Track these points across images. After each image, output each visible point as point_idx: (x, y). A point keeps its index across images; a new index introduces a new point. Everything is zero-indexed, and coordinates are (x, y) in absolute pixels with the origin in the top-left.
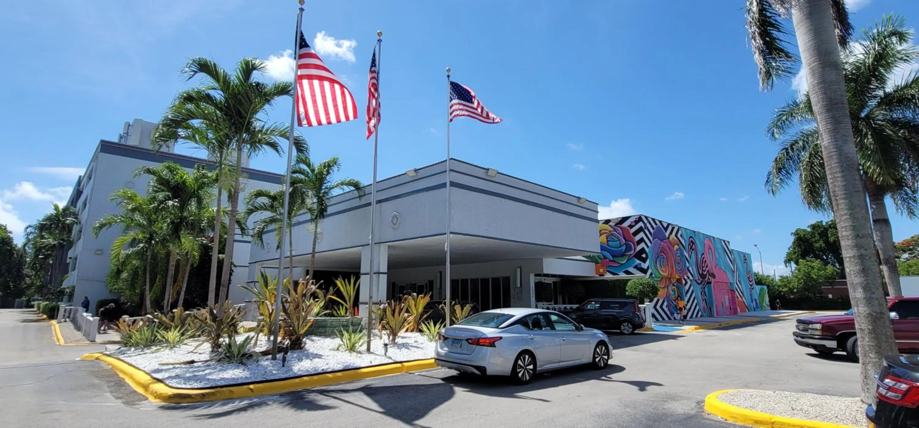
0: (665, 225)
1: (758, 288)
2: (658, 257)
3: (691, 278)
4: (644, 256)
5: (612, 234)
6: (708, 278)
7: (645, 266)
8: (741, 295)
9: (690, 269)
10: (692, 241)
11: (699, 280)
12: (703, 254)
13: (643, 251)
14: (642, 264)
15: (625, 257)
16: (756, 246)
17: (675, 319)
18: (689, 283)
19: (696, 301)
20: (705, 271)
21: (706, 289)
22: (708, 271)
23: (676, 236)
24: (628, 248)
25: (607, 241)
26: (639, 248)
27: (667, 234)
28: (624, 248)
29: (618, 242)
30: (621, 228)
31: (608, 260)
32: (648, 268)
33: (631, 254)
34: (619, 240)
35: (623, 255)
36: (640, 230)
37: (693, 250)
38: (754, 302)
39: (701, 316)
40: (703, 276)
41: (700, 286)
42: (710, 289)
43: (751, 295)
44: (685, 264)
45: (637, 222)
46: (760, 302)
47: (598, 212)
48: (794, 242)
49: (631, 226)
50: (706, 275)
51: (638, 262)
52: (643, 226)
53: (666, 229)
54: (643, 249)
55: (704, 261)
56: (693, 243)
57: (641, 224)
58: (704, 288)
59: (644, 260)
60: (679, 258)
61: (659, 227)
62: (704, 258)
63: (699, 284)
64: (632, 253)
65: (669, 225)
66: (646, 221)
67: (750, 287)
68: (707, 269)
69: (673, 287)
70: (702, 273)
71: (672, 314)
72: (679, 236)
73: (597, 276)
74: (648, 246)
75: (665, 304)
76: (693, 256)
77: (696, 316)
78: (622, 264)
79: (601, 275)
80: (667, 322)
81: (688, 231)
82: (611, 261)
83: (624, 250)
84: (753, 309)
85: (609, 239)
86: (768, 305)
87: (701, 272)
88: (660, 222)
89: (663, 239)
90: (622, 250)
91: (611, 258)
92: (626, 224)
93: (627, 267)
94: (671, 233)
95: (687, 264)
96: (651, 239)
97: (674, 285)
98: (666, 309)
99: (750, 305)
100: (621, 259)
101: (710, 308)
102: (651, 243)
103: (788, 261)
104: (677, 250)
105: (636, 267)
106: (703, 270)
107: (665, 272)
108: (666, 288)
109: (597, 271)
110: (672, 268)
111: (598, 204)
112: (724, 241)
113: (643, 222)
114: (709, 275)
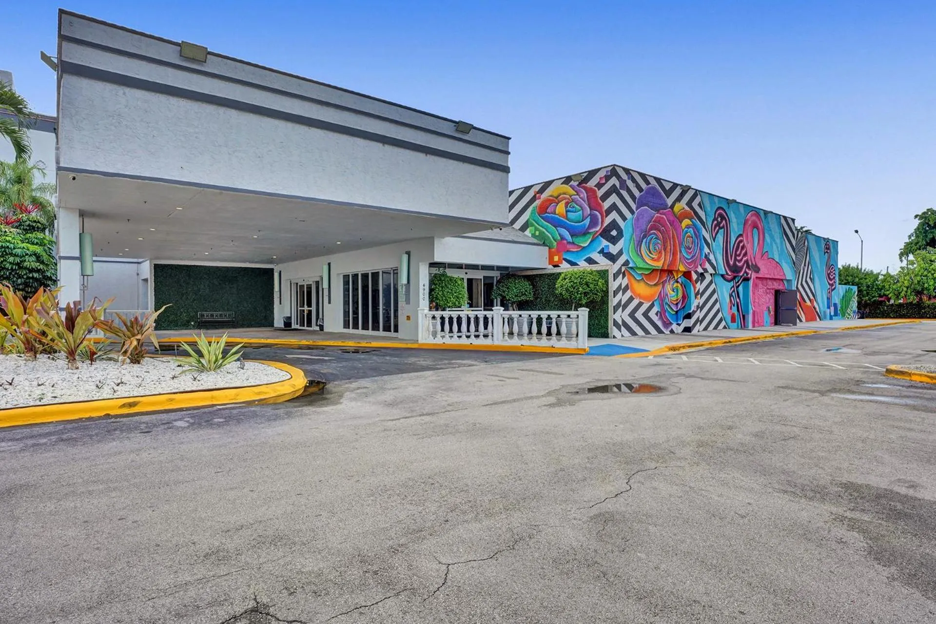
0: (668, 186)
1: (841, 289)
2: (645, 236)
3: (711, 271)
4: (614, 233)
5: (573, 201)
6: (745, 272)
7: (614, 249)
8: (812, 297)
9: (711, 257)
10: (720, 215)
11: (727, 274)
12: (741, 235)
13: (614, 225)
14: (611, 245)
15: (589, 235)
16: (857, 232)
17: (672, 332)
18: (708, 278)
19: (717, 306)
20: (740, 261)
21: (741, 289)
22: (747, 262)
23: (689, 203)
24: (594, 222)
25: (567, 211)
26: (608, 220)
27: (670, 201)
28: (587, 222)
29: (581, 212)
30: (585, 188)
31: (565, 242)
32: (620, 253)
33: (597, 232)
34: (582, 209)
35: (585, 233)
36: (613, 190)
37: (720, 228)
38: (832, 308)
39: (725, 327)
40: (735, 270)
41: (732, 284)
42: (746, 289)
43: (828, 299)
44: (701, 250)
45: (607, 178)
46: (842, 307)
47: (509, 153)
48: (918, 229)
49: (599, 186)
50: (742, 267)
51: (604, 243)
52: (618, 185)
53: (668, 193)
54: (614, 221)
55: (740, 246)
56: (723, 218)
57: (614, 181)
58: (738, 287)
59: (614, 240)
60: (690, 240)
61: (654, 188)
62: (741, 241)
63: (729, 281)
64: (598, 229)
65: (675, 186)
66: (624, 176)
67: (829, 287)
68: (744, 259)
69: (675, 285)
70: (735, 263)
71: (667, 324)
72: (695, 205)
73: (551, 267)
74: (624, 218)
75: (656, 309)
76: (720, 237)
77: (716, 328)
78: (584, 248)
79: (555, 266)
80: (654, 338)
81: (716, 199)
82: (569, 243)
83: (587, 226)
84: (828, 317)
85: (569, 208)
86: (854, 312)
87: (731, 263)
88: (658, 180)
89: (660, 207)
90: (585, 225)
91: (569, 238)
92: (592, 183)
93: (589, 254)
94: (679, 199)
95: (706, 250)
96: (633, 206)
97: (677, 282)
98: (655, 319)
99: (825, 312)
100: (581, 239)
101: (744, 316)
102: (632, 212)
103: (904, 254)
104: (688, 227)
105: (602, 252)
106: (736, 259)
107: (658, 260)
108: (661, 286)
109: (551, 261)
110: (674, 254)
111: (509, 138)
112: (785, 218)
113: (619, 177)
114: (748, 267)
